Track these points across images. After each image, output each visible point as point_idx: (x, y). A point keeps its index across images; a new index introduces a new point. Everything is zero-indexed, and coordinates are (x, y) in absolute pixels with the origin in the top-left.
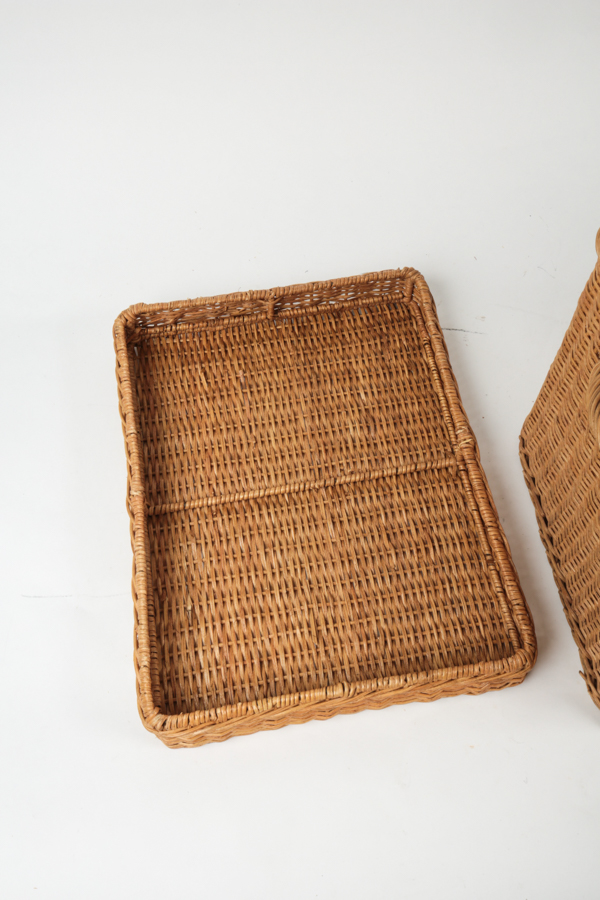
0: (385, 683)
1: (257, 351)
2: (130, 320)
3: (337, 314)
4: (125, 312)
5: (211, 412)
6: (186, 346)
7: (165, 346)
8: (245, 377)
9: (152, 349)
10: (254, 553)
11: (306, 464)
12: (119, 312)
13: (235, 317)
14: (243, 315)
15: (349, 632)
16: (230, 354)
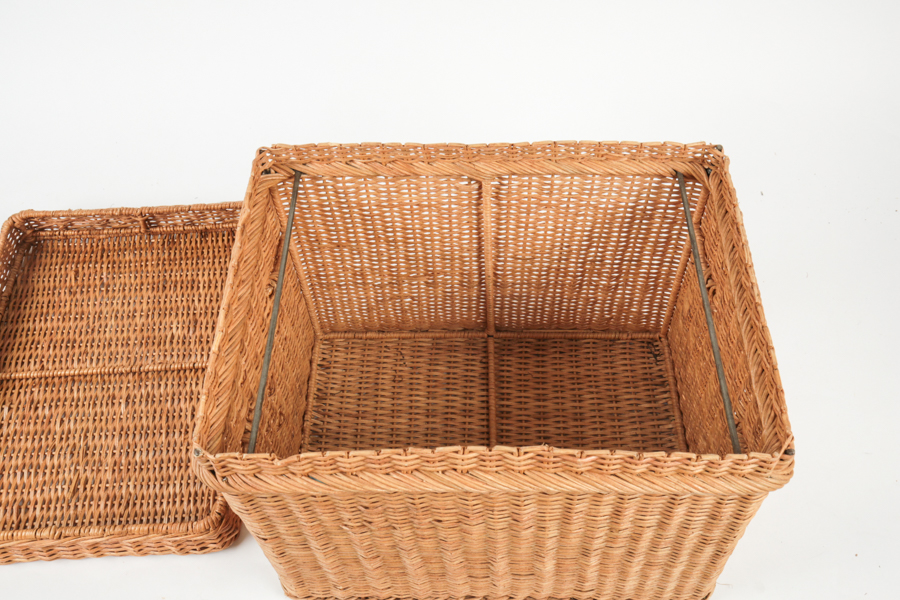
0: (87, 530)
1: (127, 258)
2: (17, 223)
3: (204, 234)
4: (14, 216)
5: (68, 304)
6: (72, 249)
7: (55, 248)
8: (108, 278)
9: (44, 249)
10: (53, 420)
11: (126, 352)
12: (10, 215)
13: (114, 229)
14: (121, 228)
15: (102, 492)
16: (104, 259)
